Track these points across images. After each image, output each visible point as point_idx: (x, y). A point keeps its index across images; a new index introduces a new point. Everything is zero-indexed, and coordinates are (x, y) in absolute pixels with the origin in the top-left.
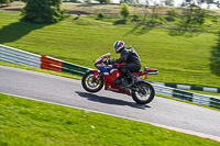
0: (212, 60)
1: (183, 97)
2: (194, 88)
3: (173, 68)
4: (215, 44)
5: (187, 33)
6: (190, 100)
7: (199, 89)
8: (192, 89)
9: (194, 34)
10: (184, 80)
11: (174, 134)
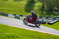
0: (25, 8)
1: (17, 18)
2: (21, 16)
3: (15, 10)
4: (26, 4)
5: (19, 1)
6: (19, 19)
7: (22, 16)
8: (20, 16)
9: (20, 1)
10: (18, 14)
11: (14, 27)
